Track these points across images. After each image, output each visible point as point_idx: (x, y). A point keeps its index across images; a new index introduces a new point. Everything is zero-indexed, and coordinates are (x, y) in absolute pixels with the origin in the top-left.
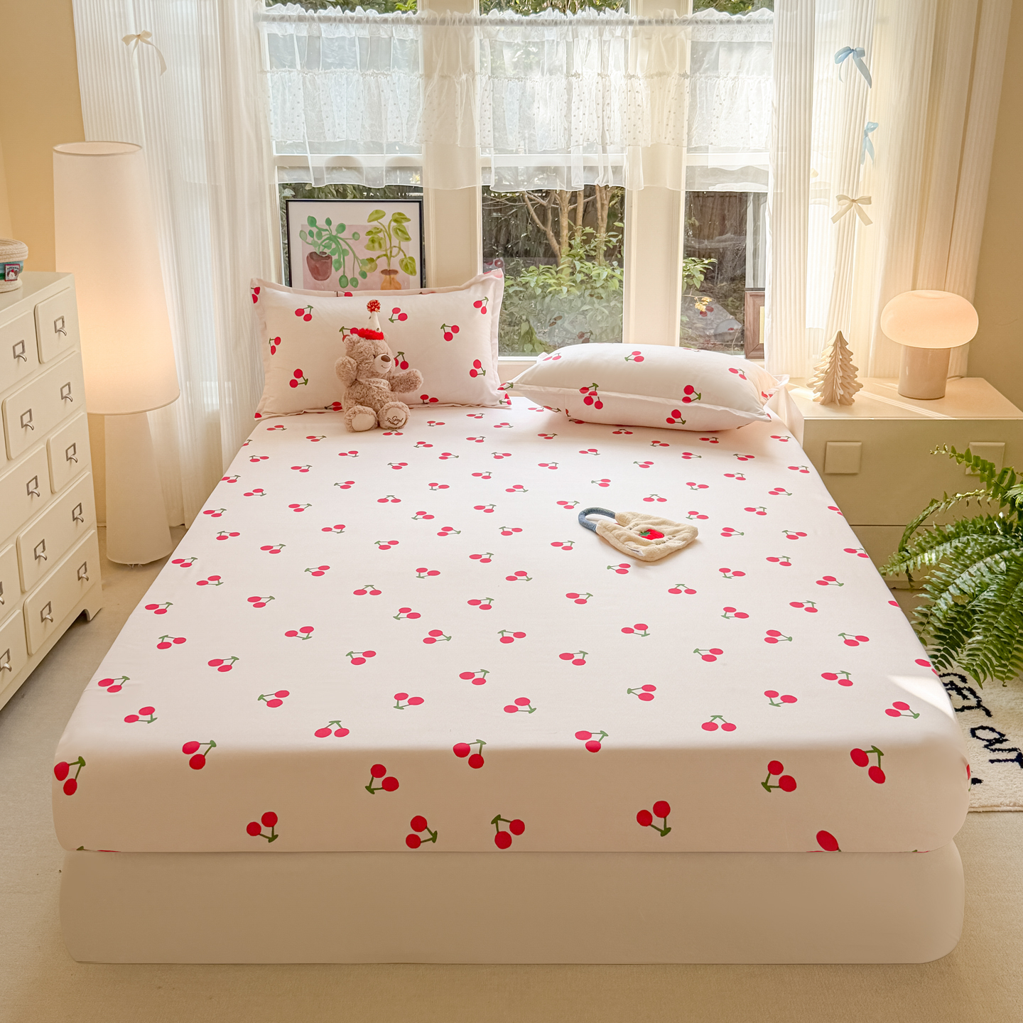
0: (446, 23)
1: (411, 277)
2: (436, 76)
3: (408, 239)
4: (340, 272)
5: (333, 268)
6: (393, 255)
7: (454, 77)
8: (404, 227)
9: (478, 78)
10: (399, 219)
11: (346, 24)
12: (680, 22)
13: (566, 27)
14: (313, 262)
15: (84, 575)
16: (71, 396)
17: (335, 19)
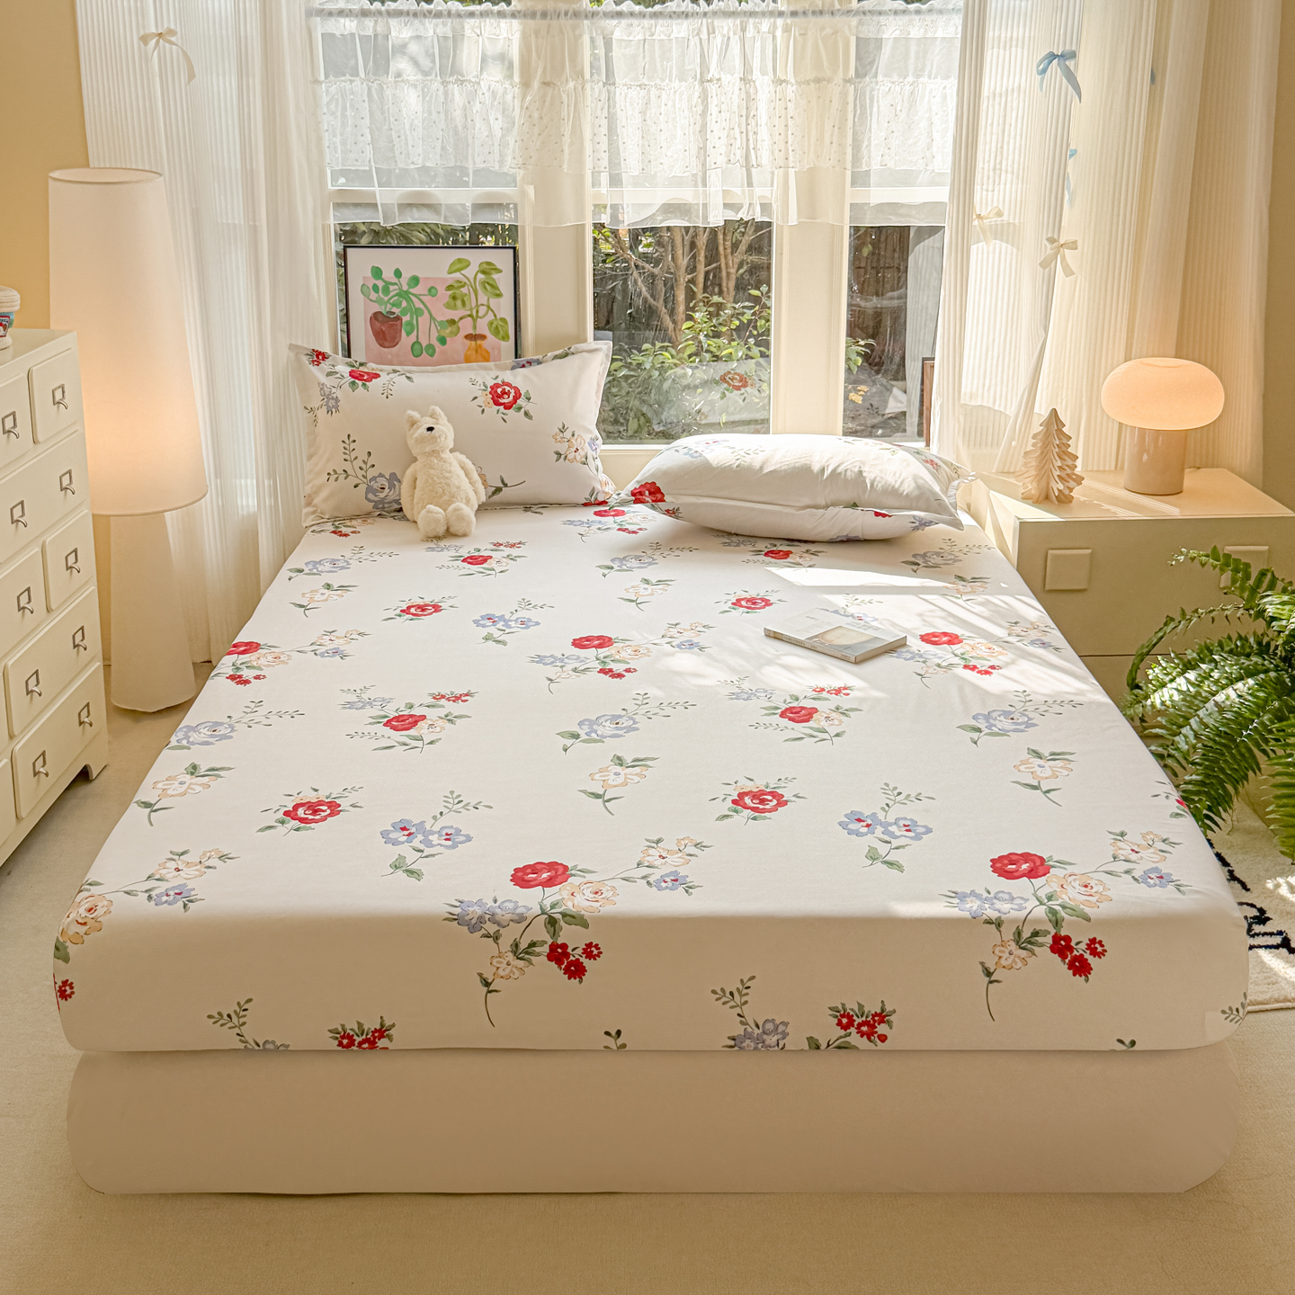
0: (549, 17)
1: (503, 343)
2: (536, 84)
3: (499, 295)
4: (413, 337)
5: (403, 331)
6: (480, 315)
7: (559, 83)
8: (494, 280)
9: (588, 86)
10: (488, 269)
11: (423, 19)
12: (843, 13)
13: (700, 21)
14: (378, 324)
15: (86, 720)
16: (73, 486)
17: (408, 13)
